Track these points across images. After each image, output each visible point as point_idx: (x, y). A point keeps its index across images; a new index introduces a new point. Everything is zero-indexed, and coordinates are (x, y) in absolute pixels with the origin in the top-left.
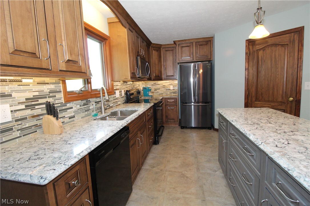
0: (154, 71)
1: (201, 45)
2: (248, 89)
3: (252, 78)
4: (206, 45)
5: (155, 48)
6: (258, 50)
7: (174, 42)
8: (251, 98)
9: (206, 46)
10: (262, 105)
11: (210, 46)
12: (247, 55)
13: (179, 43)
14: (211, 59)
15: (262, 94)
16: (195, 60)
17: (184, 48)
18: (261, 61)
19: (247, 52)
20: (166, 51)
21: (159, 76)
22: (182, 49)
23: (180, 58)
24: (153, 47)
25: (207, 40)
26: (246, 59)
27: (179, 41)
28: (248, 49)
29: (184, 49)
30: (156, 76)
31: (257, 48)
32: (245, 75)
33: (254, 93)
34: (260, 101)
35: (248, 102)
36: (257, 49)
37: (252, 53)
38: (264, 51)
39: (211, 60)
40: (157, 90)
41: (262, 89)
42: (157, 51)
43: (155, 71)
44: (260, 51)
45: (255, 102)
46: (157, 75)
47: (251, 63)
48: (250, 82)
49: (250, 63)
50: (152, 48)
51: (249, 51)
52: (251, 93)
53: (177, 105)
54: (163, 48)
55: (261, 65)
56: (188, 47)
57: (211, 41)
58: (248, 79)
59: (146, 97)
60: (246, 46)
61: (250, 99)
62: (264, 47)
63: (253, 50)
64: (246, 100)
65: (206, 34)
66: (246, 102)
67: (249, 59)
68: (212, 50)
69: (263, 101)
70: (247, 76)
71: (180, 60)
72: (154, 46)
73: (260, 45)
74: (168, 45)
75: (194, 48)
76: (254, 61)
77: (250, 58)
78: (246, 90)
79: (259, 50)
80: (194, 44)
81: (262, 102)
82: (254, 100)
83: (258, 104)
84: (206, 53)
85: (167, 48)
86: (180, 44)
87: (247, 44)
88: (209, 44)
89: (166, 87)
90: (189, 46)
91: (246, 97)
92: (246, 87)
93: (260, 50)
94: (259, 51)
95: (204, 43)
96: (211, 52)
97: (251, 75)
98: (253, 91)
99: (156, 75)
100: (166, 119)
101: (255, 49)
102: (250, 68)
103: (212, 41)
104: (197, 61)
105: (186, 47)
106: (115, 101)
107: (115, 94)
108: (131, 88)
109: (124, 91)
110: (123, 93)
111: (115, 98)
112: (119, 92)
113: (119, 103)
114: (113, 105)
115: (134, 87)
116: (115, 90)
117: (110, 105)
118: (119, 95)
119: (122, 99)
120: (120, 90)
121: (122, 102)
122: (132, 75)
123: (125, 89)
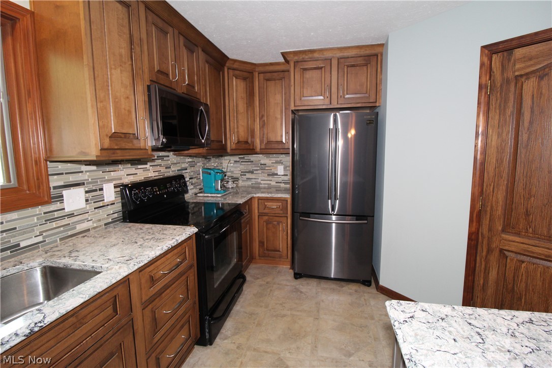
0: (234, 128)
1: (353, 66)
2: (482, 193)
3: (497, 160)
4: (366, 65)
5: (237, 72)
6: (521, 76)
7: (283, 54)
8: (491, 220)
9: (365, 68)
10: (526, 246)
11: (374, 69)
12: (484, 91)
13: (296, 58)
14: (376, 102)
15: (527, 214)
16: (335, 105)
17: (308, 72)
18: (529, 110)
19: (484, 82)
20: (268, 80)
21: (246, 142)
22: (302, 76)
23: (297, 98)
24: (234, 69)
25: (368, 52)
26: (479, 103)
27: (295, 53)
28: (486, 75)
29: (308, 75)
30: (239, 142)
31: (518, 70)
32: (476, 151)
33: (500, 208)
34: (518, 234)
35: (478, 231)
36: (517, 74)
37: (501, 86)
38: (541, 78)
39: (377, 105)
40: (247, 174)
41: (529, 198)
42: (245, 79)
43: (237, 128)
44: (528, 79)
45: (503, 236)
46: (241, 139)
47: (497, 117)
48: (488, 173)
49: (490, 115)
50: (231, 72)
51: (490, 79)
52: (492, 207)
53: (287, 217)
54: (259, 73)
55: (531, 123)
56: (318, 71)
57: (377, 56)
58: (483, 163)
59: (210, 195)
60: (482, 65)
61: (486, 222)
62: (544, 68)
63: (505, 75)
64: (474, 224)
65: (365, 37)
66: (473, 229)
67: (488, 104)
68: (381, 80)
69: (531, 235)
70: (481, 154)
71: (298, 103)
72: (236, 66)
73: (530, 59)
74: (271, 64)
75: (334, 73)
76: (505, 109)
77: (493, 102)
78: (477, 193)
79: (524, 78)
80: (335, 62)
81: (528, 238)
82: (500, 228)
83: (514, 242)
84: (365, 86)
85: (270, 72)
86: (297, 62)
87: (486, 60)
88: (374, 63)
89: (267, 168)
90: (321, 68)
91: (475, 215)
92: (477, 188)
93: (527, 75)
94: (523, 80)
95: (360, 61)
96: (377, 86)
97: (492, 152)
98: (497, 202)
99: (238, 139)
100: (261, 250)
101: (510, 75)
102: (490, 131)
103: (382, 55)
104: (339, 106)
105: (314, 70)
106: (54, 225)
107: (62, 201)
108: (157, 174)
109: (115, 187)
110: (110, 193)
111: (56, 214)
112: (87, 192)
113: (80, 227)
114: (40, 239)
115: (168, 170)
116: (55, 188)
117: (23, 244)
118: (87, 200)
119: (102, 213)
120: (91, 187)
121: (100, 220)
122: (107, 143)
123: (121, 179)
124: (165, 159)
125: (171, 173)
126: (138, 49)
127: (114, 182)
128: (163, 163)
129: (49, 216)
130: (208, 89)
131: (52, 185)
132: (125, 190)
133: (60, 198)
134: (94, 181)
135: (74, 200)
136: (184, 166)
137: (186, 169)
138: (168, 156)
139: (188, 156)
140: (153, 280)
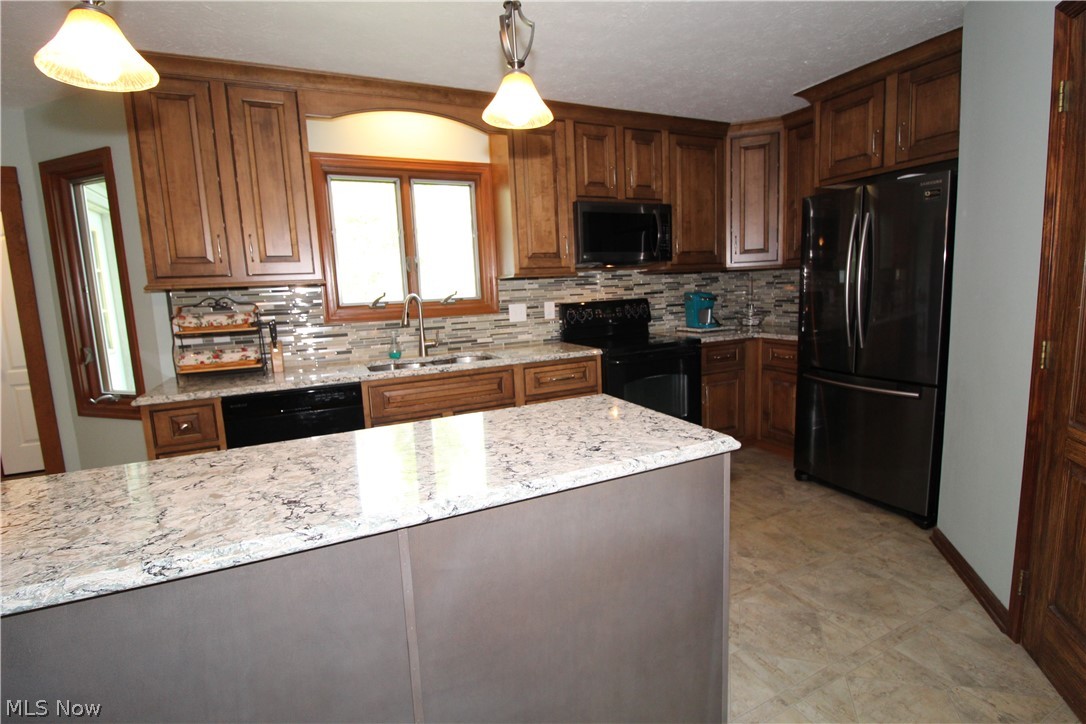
5: (747, 141)
8: (1058, 393)
16: (890, 165)
17: (843, 114)
21: (762, 250)
22: (834, 124)
23: (825, 165)
30: (746, 250)
42: (762, 146)
52: (1060, 363)
56: (862, 109)
61: (1051, 399)
64: (1036, 402)
71: (825, 174)
72: (744, 130)
75: (891, 103)
78: (1041, 335)
80: (888, 83)
86: (826, 101)
90: (867, 101)
91: (1037, 383)
92: (1042, 321)
98: (1067, 353)
100: (765, 425)
105: (855, 108)
106: (501, 331)
107: (507, 313)
108: (610, 296)
109: (556, 306)
110: (550, 311)
111: (503, 323)
112: (528, 308)
113: (522, 338)
114: (490, 340)
115: (628, 292)
116: (504, 301)
117: (479, 341)
118: (528, 315)
119: (542, 329)
120: (532, 303)
121: (539, 335)
122: (526, 263)
123: (563, 298)
124: (624, 278)
125: (632, 295)
126: (562, 170)
127: (557, 301)
128: (620, 284)
129: (498, 323)
130: (679, 182)
131: (501, 299)
132: (564, 309)
133: (506, 310)
134: (536, 299)
135: (517, 313)
136: (656, 288)
137: (662, 292)
138: (630, 275)
139: (666, 274)
140: (539, 383)
